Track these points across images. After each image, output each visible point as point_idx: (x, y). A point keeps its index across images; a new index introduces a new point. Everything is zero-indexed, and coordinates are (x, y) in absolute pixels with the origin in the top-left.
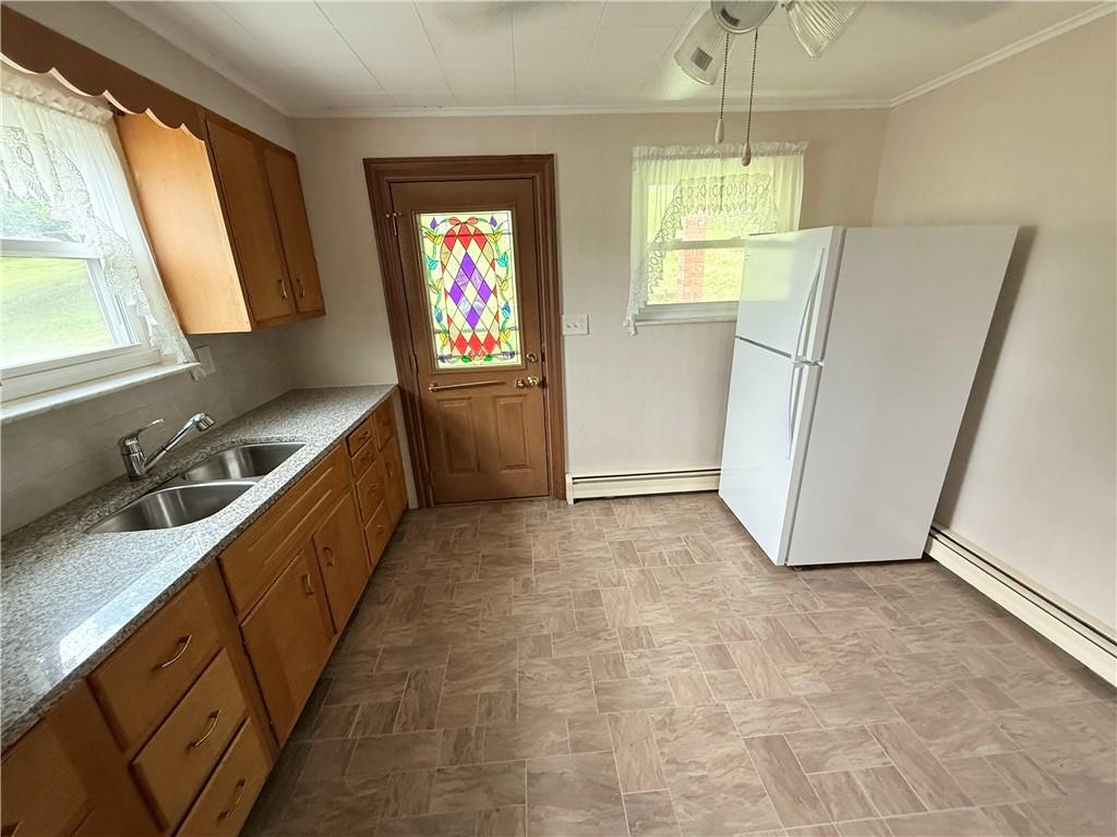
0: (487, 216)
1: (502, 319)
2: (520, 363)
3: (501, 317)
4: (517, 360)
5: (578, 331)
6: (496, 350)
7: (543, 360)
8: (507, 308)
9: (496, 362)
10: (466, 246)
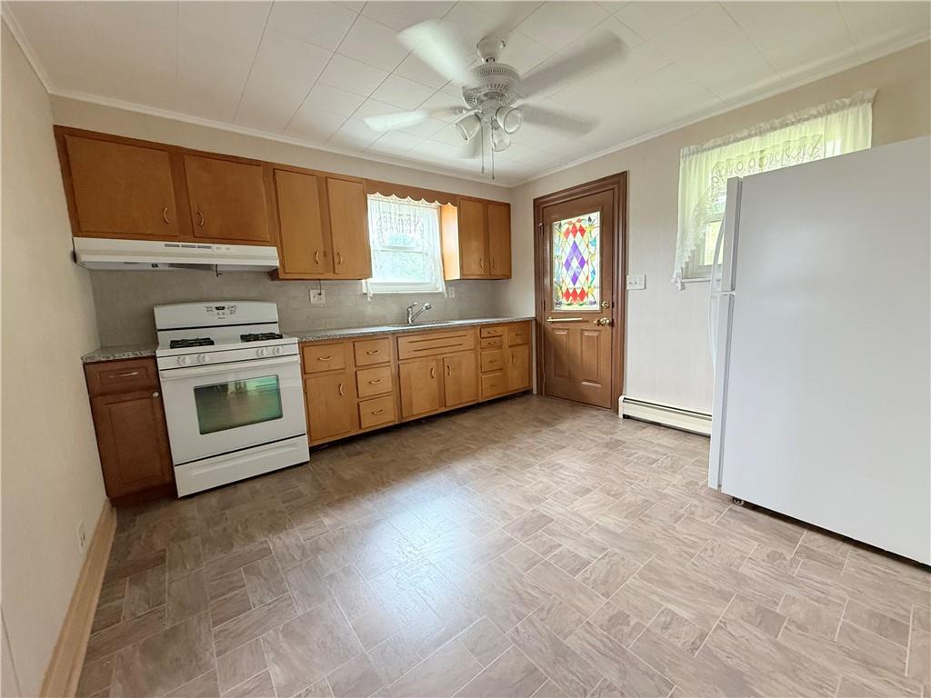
0: (586, 217)
1: (590, 279)
2: (598, 309)
3: (591, 278)
4: (596, 307)
5: (637, 287)
6: (586, 300)
7: (613, 306)
8: (594, 272)
9: (586, 308)
10: (575, 236)
